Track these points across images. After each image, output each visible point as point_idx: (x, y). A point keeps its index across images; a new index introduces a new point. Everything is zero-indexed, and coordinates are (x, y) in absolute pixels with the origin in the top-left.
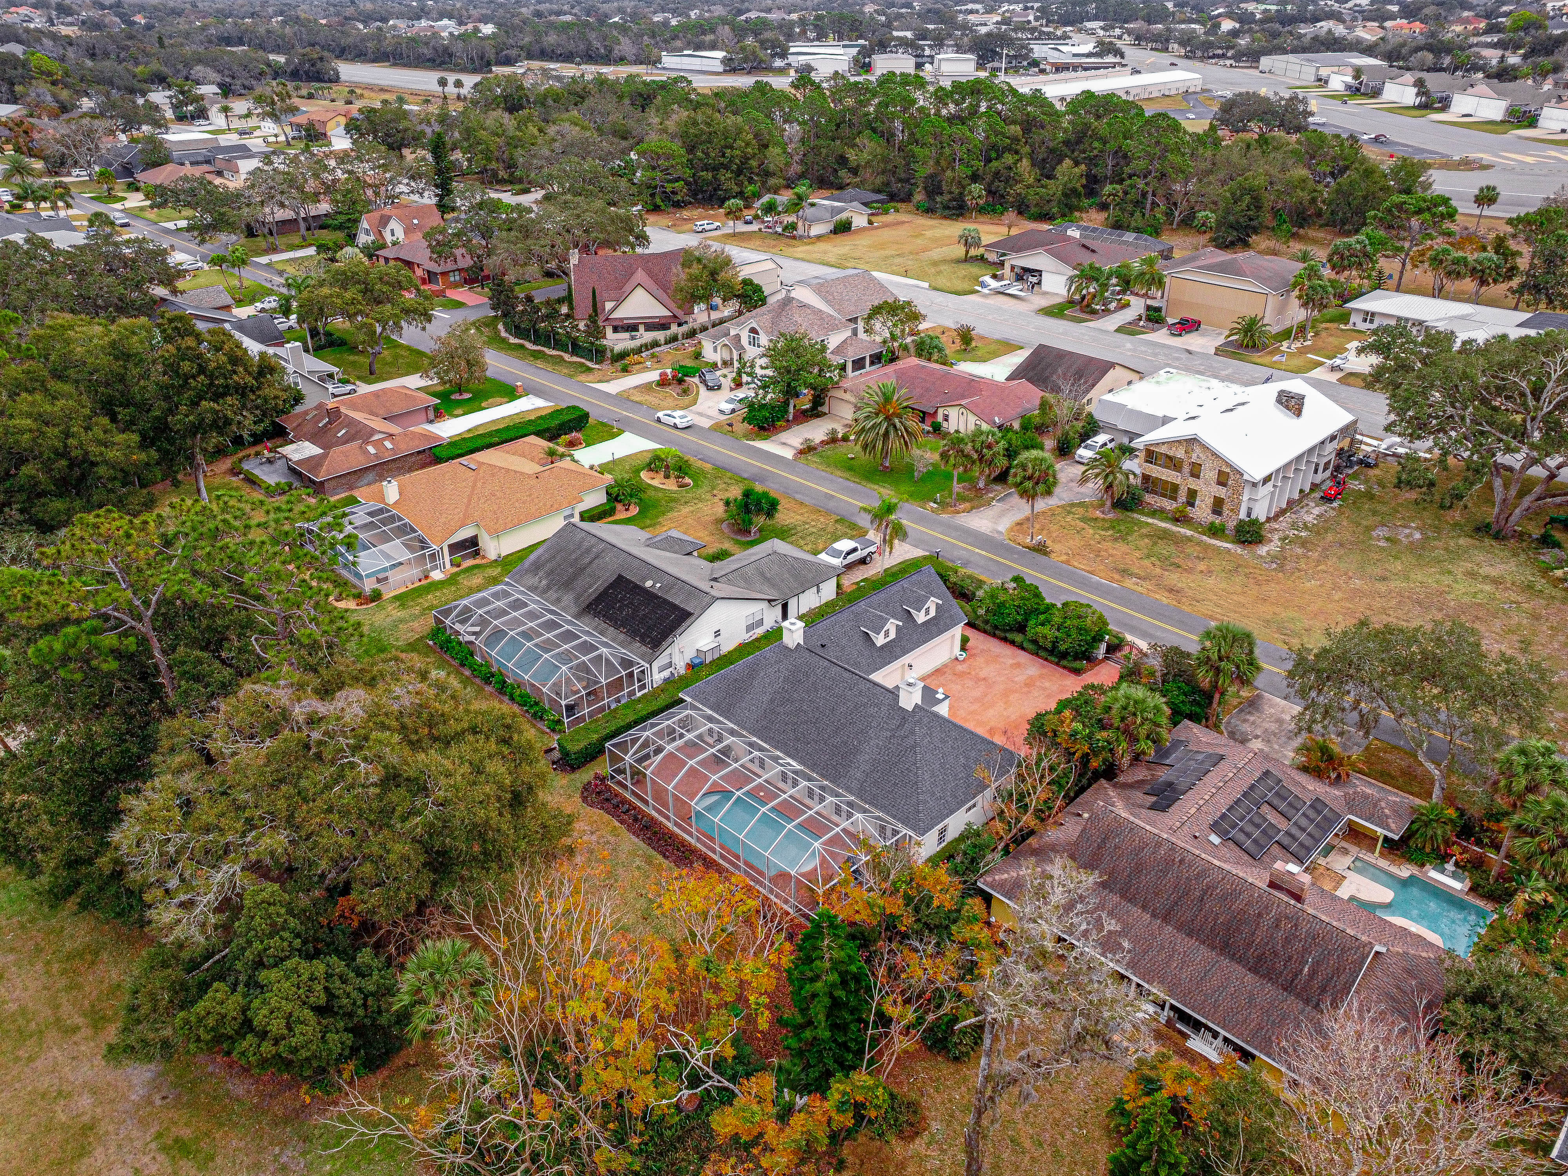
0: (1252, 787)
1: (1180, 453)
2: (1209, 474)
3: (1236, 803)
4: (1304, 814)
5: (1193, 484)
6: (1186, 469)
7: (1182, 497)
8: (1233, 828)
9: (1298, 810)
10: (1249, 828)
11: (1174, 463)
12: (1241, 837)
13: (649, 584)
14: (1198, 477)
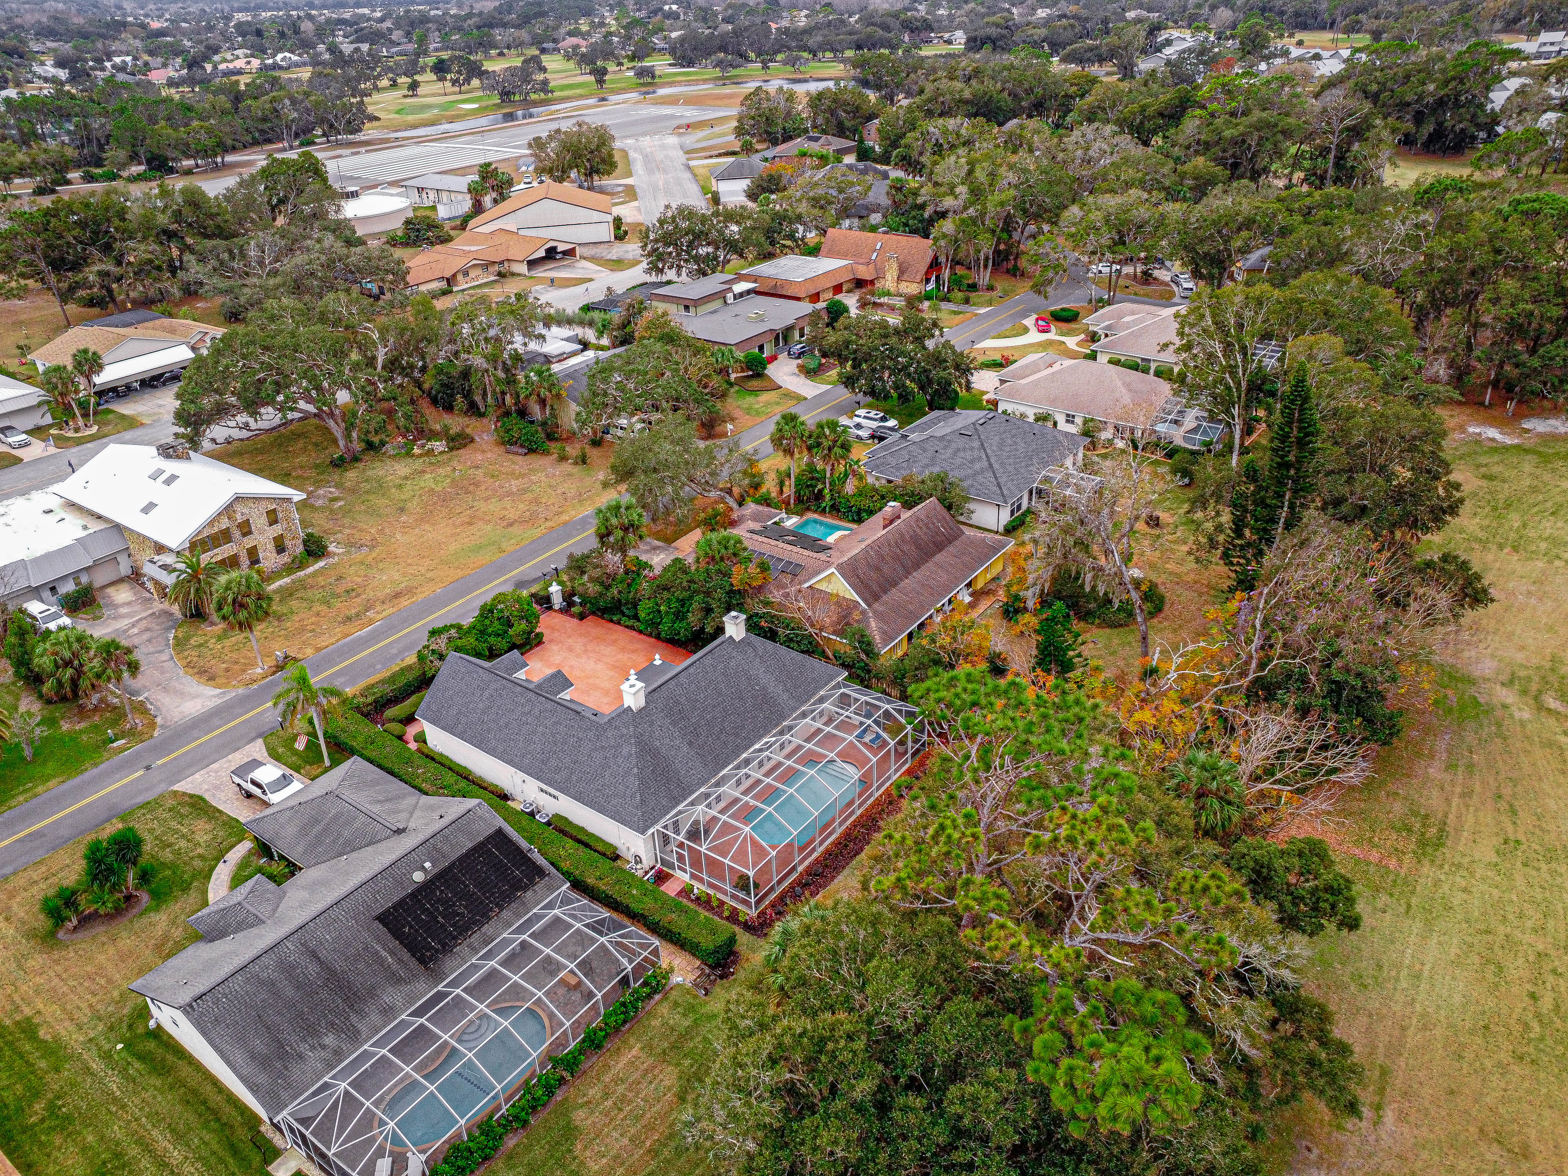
1: (225, 523)
2: (259, 521)
5: (249, 542)
6: (236, 534)
7: (245, 561)
11: (225, 536)
13: (418, 877)
14: (250, 532)
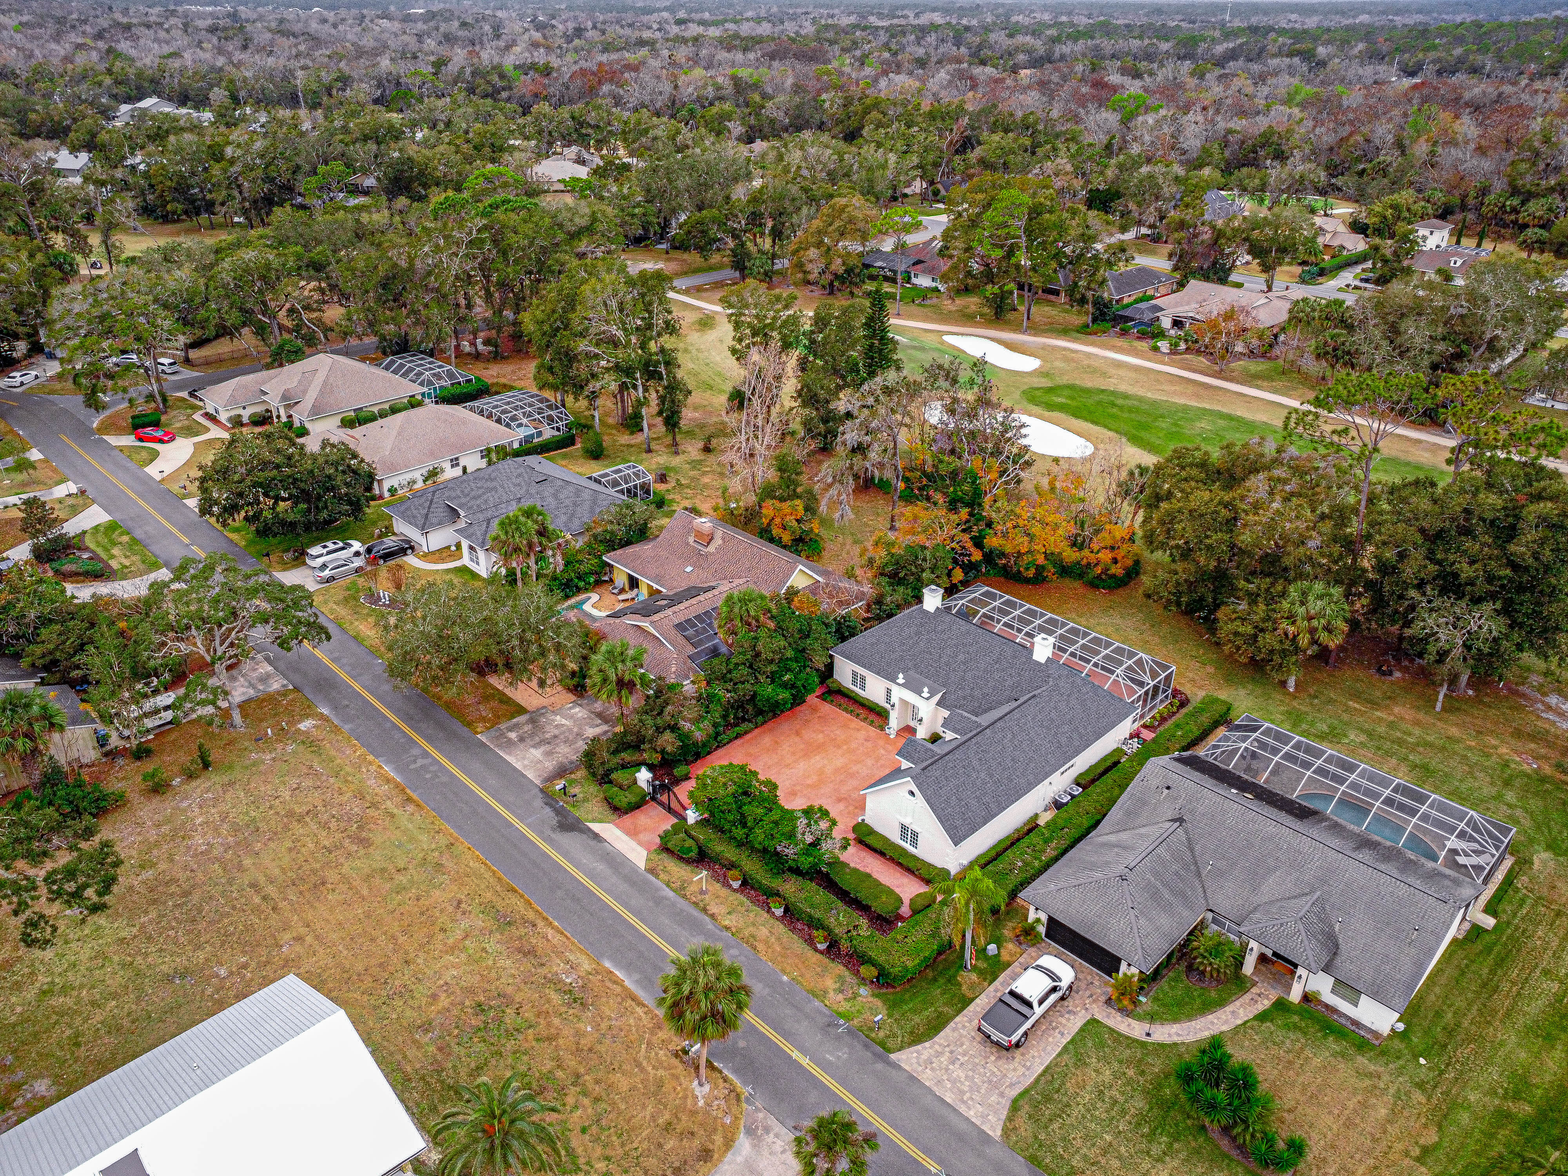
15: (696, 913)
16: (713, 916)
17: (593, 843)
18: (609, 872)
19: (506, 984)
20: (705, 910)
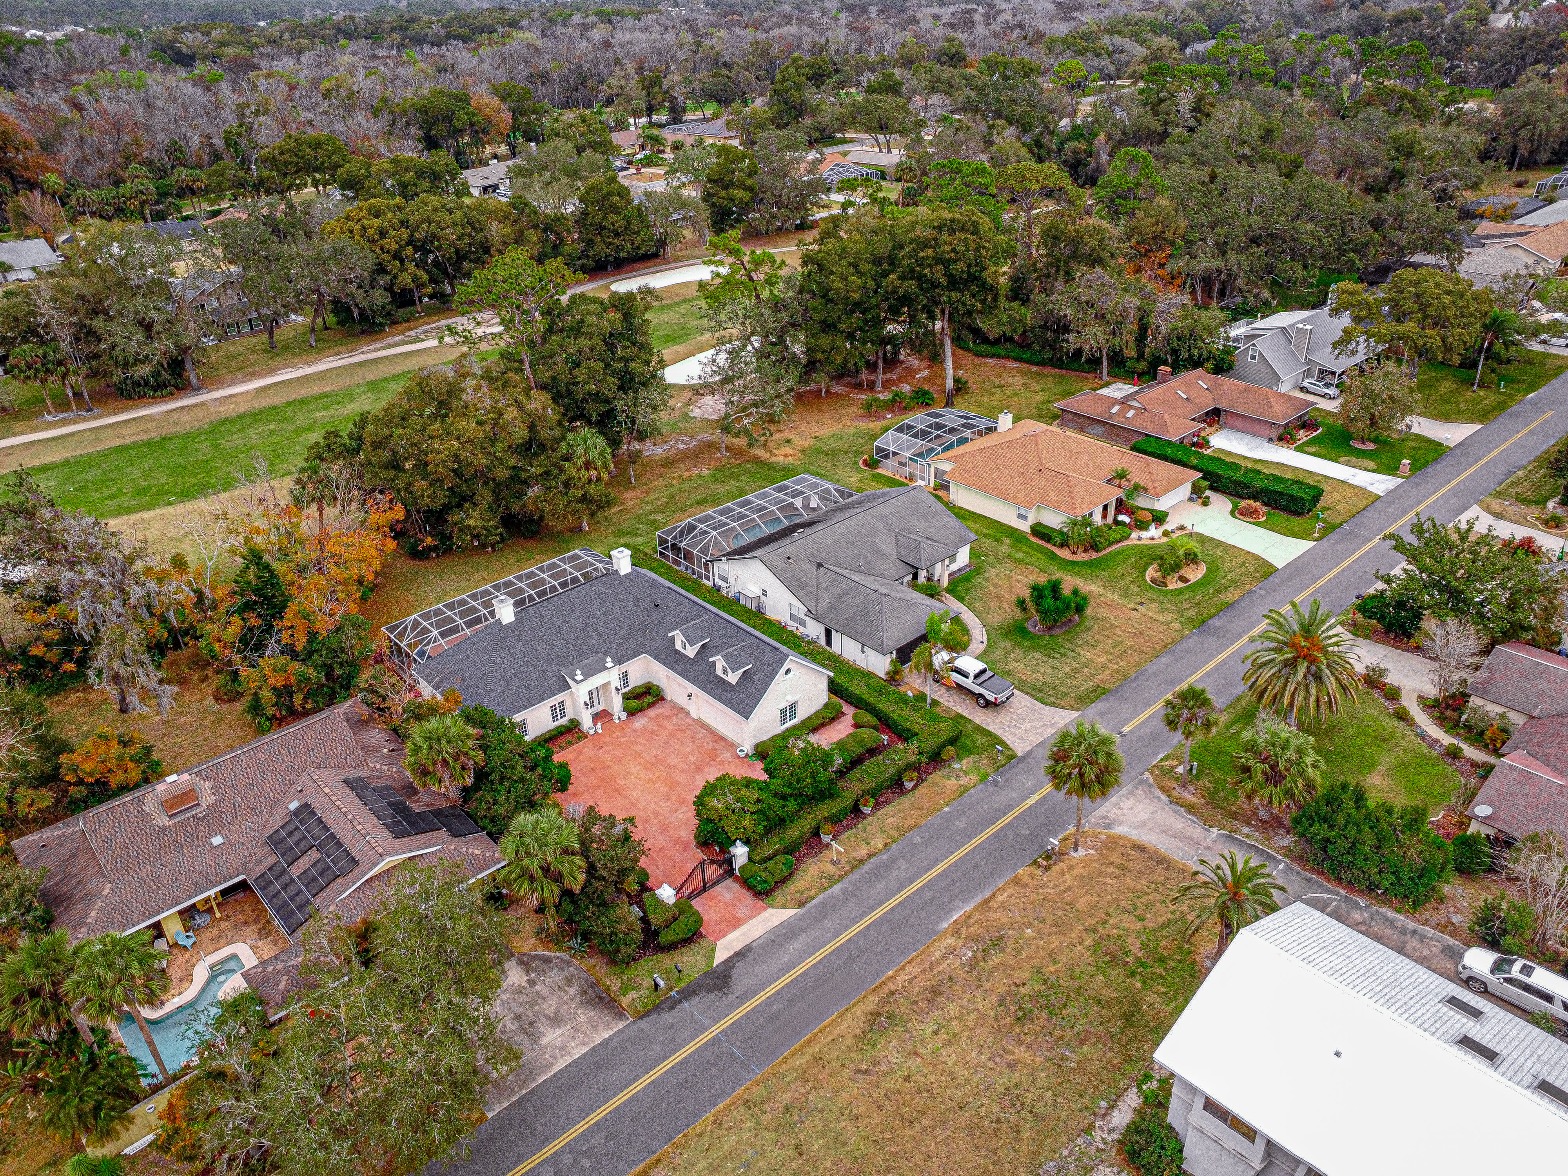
0: (340, 844)
3: (325, 827)
4: (301, 891)
8: (301, 822)
9: (306, 886)
10: (297, 836)
12: (290, 828)
15: (866, 867)
16: (871, 855)
17: (752, 956)
18: (803, 938)
19: (985, 1005)
20: (862, 861)
